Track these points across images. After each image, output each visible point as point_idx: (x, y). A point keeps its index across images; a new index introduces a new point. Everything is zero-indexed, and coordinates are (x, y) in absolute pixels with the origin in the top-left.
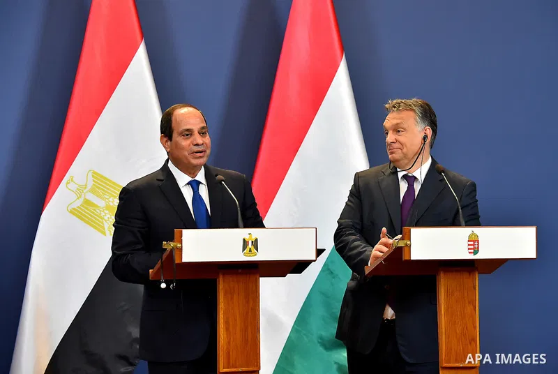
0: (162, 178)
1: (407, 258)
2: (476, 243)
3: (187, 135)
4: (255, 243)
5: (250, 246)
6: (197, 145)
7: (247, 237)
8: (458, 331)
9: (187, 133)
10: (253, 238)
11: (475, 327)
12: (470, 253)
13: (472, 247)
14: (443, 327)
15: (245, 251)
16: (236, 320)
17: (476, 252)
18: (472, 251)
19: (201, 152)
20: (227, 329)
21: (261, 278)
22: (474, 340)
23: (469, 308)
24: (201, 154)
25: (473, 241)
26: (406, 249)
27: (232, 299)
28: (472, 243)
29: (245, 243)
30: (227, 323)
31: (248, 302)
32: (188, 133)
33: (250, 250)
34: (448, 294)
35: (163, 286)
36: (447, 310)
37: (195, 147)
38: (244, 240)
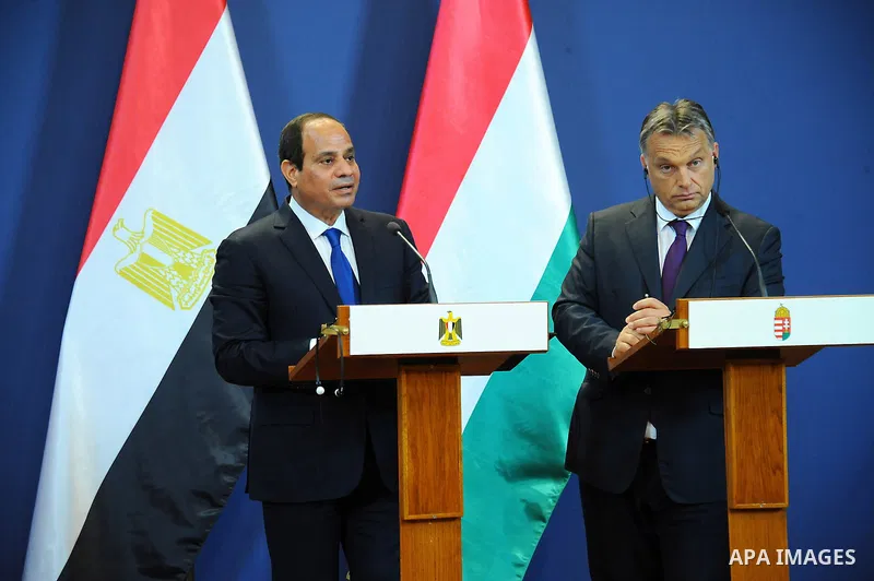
0: (282, 225)
1: (682, 346)
2: (786, 322)
3: (328, 161)
4: (458, 326)
5: (450, 329)
6: (343, 176)
7: (445, 317)
8: (756, 457)
9: (328, 157)
10: (455, 318)
11: (781, 451)
12: (777, 337)
13: (781, 328)
14: (734, 449)
15: (443, 338)
16: (426, 442)
17: (786, 335)
18: (781, 334)
19: (349, 187)
20: (414, 456)
21: (462, 377)
22: (779, 467)
23: (772, 422)
24: (349, 190)
25: (783, 319)
26: (682, 333)
27: (421, 409)
28: (781, 322)
29: (443, 326)
30: (413, 446)
31: (443, 415)
32: (330, 158)
33: (450, 337)
34: (742, 400)
35: (320, 390)
36: (739, 423)
37: (340, 180)
38: (441, 320)
